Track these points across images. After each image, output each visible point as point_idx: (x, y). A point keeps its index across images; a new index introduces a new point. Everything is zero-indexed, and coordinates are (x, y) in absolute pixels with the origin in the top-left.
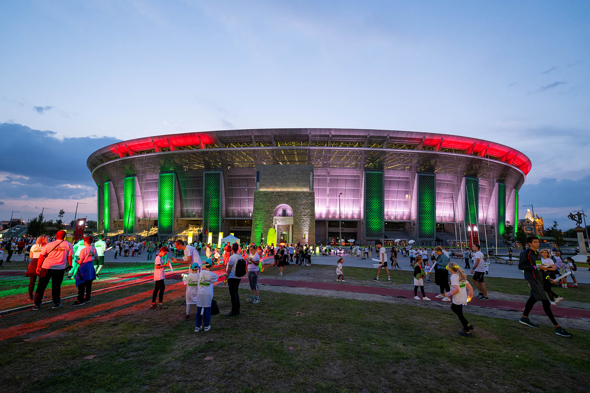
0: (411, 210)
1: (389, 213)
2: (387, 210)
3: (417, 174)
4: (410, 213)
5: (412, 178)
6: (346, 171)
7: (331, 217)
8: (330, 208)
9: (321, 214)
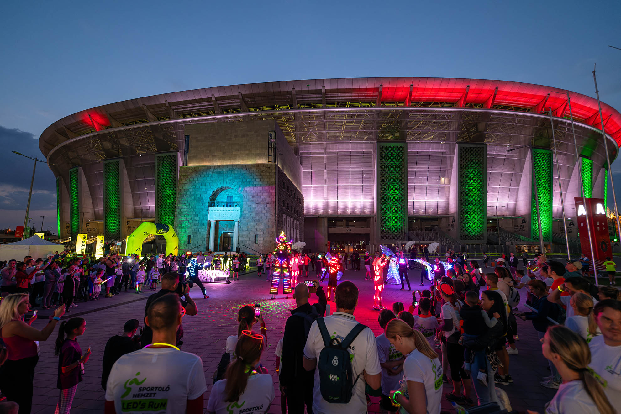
0: (448, 199)
1: (416, 205)
2: (413, 200)
3: (457, 145)
4: (448, 204)
5: (450, 151)
6: (350, 145)
7: (331, 212)
8: (329, 199)
9: (316, 209)
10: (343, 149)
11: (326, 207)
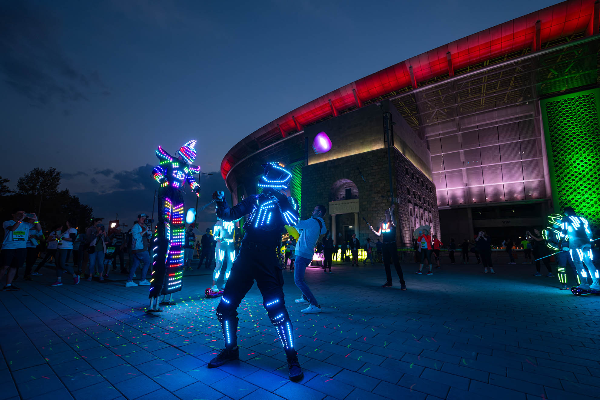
6: (495, 114)
7: (475, 200)
8: (471, 185)
9: (454, 198)
10: (485, 120)
11: (468, 194)
